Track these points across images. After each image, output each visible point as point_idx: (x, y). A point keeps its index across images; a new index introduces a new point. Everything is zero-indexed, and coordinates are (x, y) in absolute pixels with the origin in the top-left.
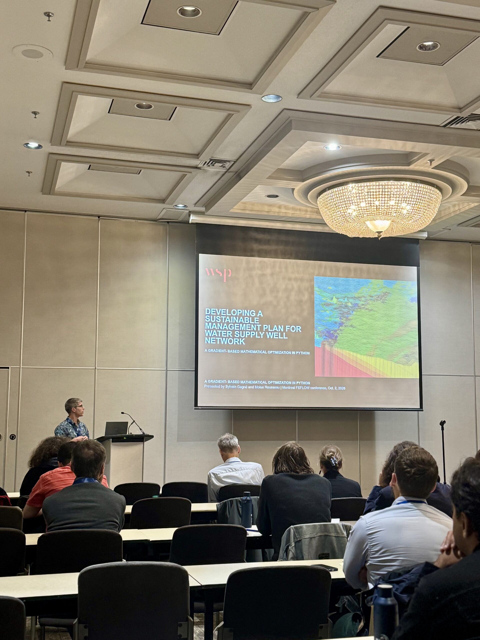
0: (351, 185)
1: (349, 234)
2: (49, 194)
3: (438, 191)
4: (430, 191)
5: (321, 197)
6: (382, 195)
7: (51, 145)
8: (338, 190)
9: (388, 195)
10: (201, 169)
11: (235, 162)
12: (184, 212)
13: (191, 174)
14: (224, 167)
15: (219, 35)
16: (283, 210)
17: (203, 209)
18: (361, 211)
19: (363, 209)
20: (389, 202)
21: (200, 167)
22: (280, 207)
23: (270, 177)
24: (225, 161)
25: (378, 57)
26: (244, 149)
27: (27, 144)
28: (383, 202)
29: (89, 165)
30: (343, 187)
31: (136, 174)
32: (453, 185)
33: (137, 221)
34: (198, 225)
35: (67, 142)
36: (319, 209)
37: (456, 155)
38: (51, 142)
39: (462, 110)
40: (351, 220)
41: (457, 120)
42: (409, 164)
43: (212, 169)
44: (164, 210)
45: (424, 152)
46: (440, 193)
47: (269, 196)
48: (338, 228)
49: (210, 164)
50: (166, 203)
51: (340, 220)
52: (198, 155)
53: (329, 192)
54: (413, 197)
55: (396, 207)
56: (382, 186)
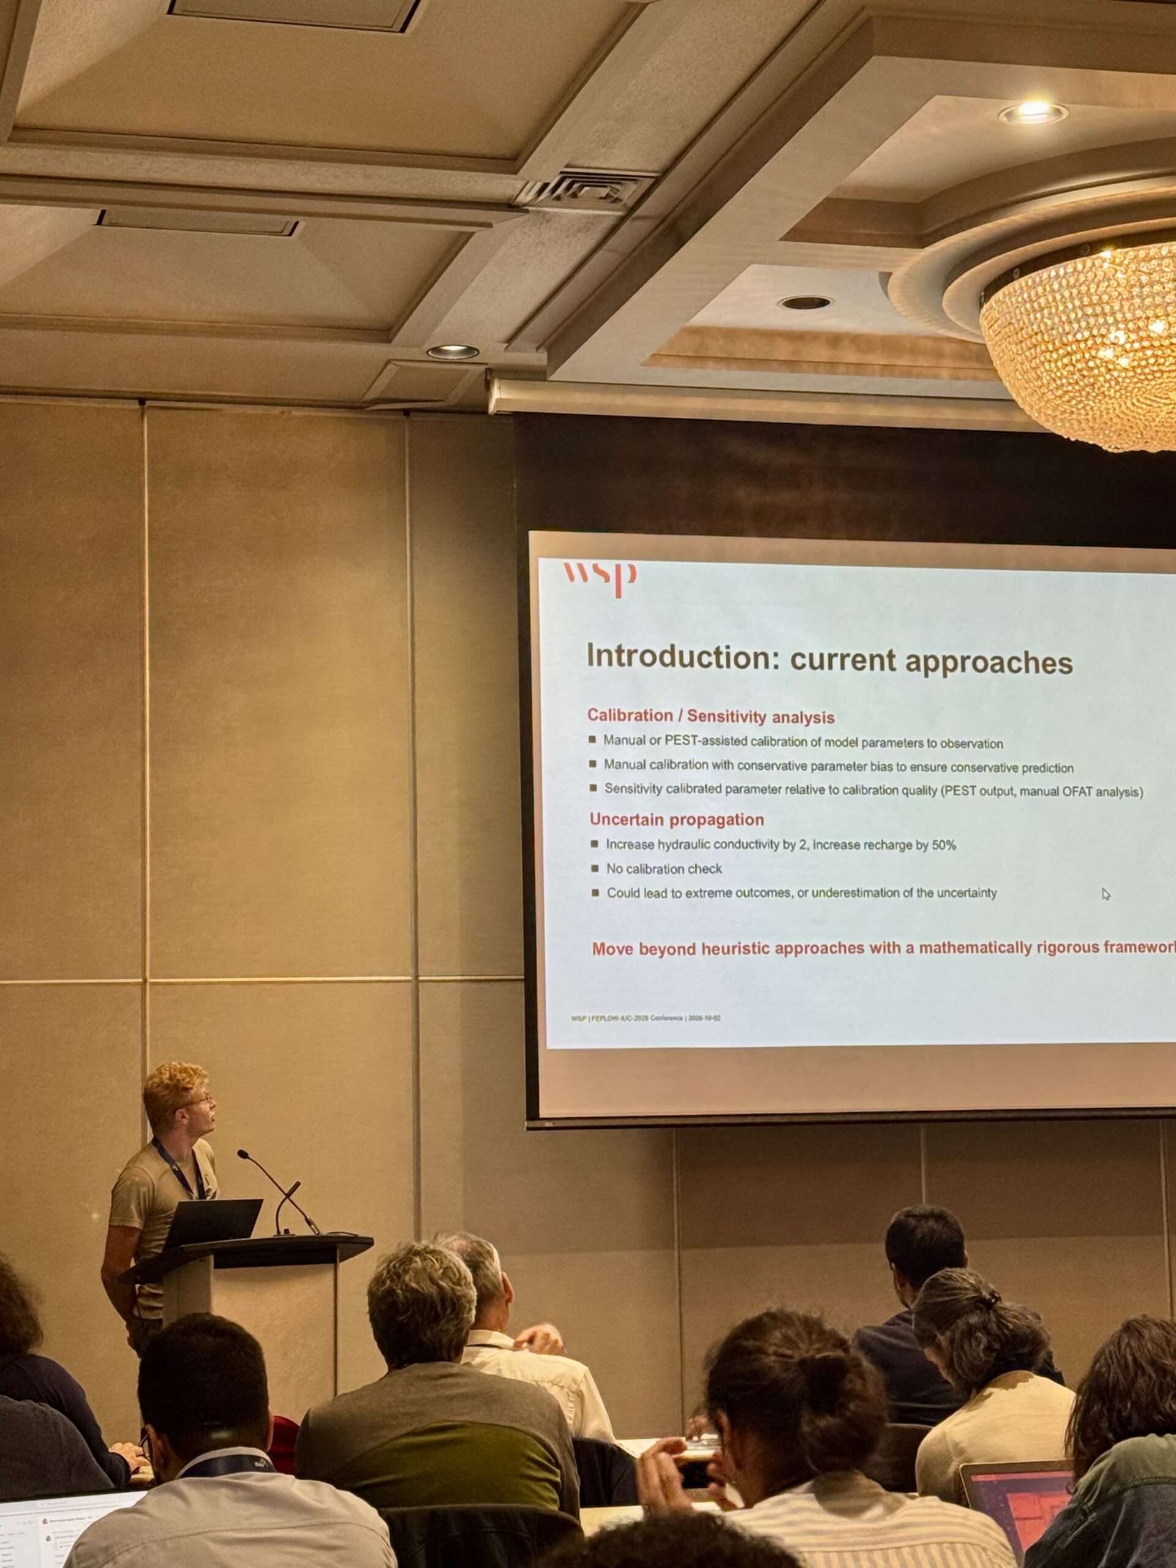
0: (1107, 254)
1: (1106, 442)
5: (992, 300)
8: (1057, 273)
10: (527, 211)
11: (657, 181)
12: (467, 371)
13: (486, 232)
14: (617, 200)
16: (850, 356)
17: (540, 358)
18: (1149, 353)
19: (1157, 344)
21: (525, 205)
22: (835, 340)
23: (796, 234)
24: (619, 180)
26: (690, 132)
29: (99, 212)
30: (1079, 263)
31: (280, 233)
33: (290, 412)
34: (523, 422)
35: (15, 128)
36: (985, 345)
40: (1112, 391)
43: (570, 213)
44: (390, 366)
47: (795, 303)
48: (1061, 420)
49: (559, 191)
50: (394, 342)
51: (1070, 388)
52: (515, 160)
53: (1023, 284)
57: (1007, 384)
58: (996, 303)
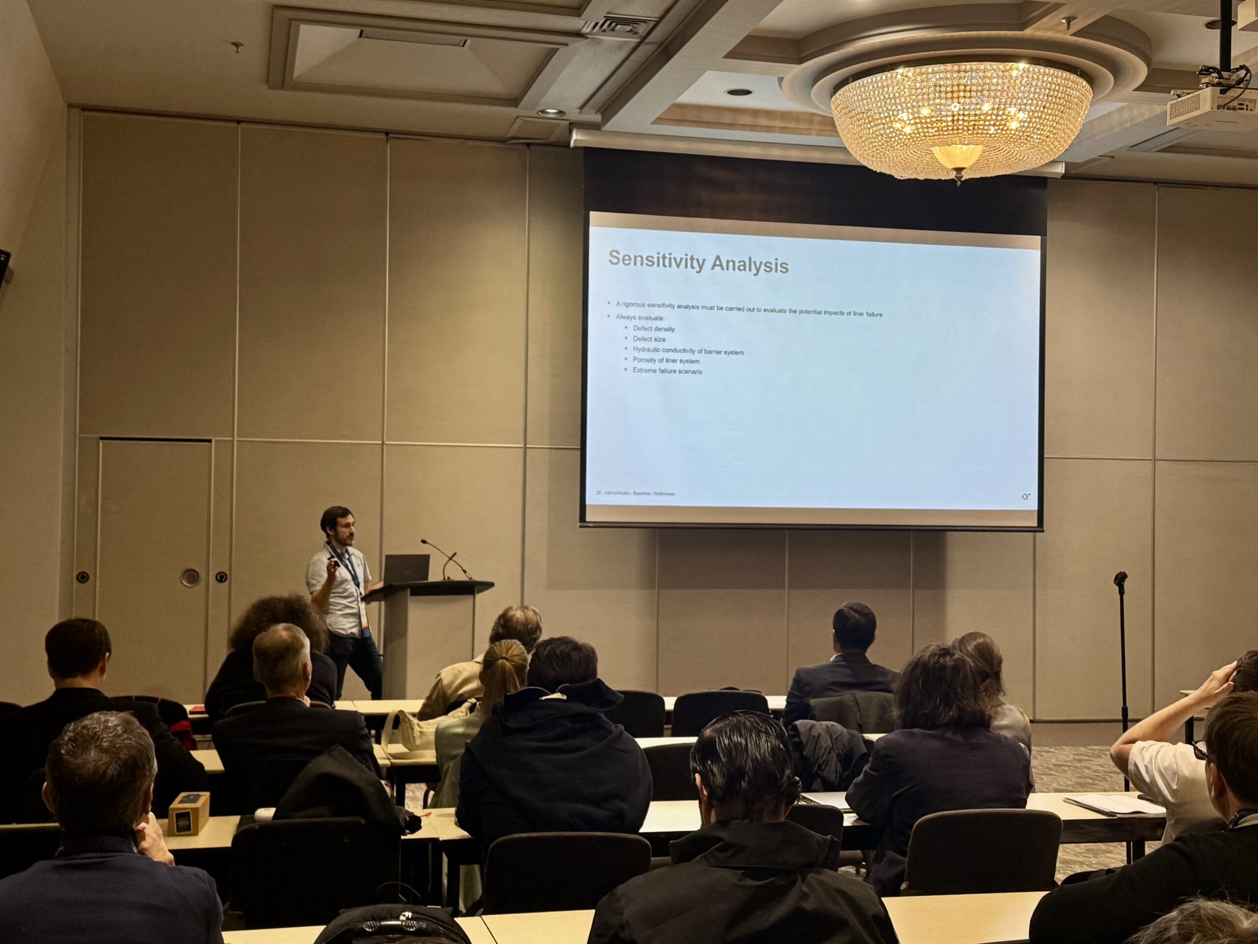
0: (900, 70)
1: (896, 173)
2: (282, 87)
3: (1084, 83)
4: (1066, 83)
5: (837, 95)
6: (965, 91)
8: (872, 80)
9: (977, 92)
10: (587, 38)
11: (657, 23)
12: (560, 123)
13: (566, 47)
14: (636, 33)
16: (763, 122)
17: (598, 118)
18: (919, 126)
19: (923, 121)
20: (978, 106)
21: (588, 34)
22: (755, 113)
23: (731, 55)
24: (637, 22)
28: (967, 107)
29: (359, 31)
30: (883, 75)
31: (458, 45)
32: (1116, 68)
33: (466, 143)
34: (589, 152)
36: (833, 119)
37: (1122, 6)
40: (899, 146)
42: (1023, 27)
43: (609, 39)
44: (518, 120)
45: (1053, 2)
46: (1088, 86)
47: (733, 92)
48: (872, 161)
49: (605, 27)
50: (520, 106)
51: (876, 144)
52: (578, 9)
53: (854, 86)
54: (1031, 96)
55: (994, 117)
56: (965, 72)
57: (844, 140)
58: (839, 95)
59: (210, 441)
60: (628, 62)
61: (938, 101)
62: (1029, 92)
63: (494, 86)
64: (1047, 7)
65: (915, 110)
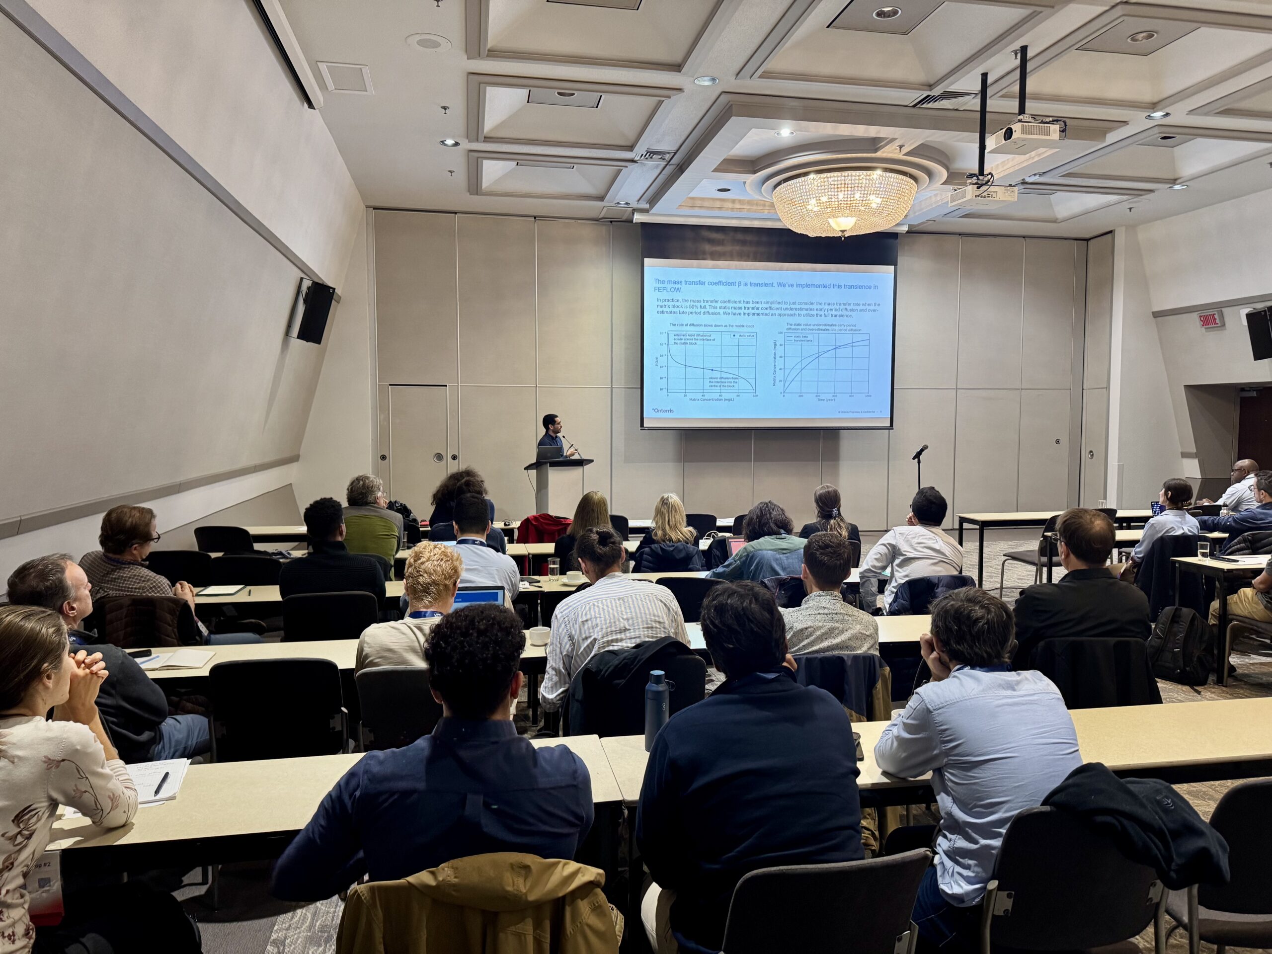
0: (812, 176)
1: (808, 234)
2: (477, 194)
3: (912, 181)
4: (903, 182)
5: (775, 191)
6: (844, 187)
7: (469, 142)
8: (793, 183)
9: (851, 188)
12: (627, 210)
13: (626, 169)
14: (664, 159)
15: (638, 9)
16: (737, 206)
17: (647, 206)
20: (852, 196)
21: (637, 161)
22: (733, 201)
23: (716, 170)
24: (664, 153)
25: (828, 27)
26: (683, 138)
27: (443, 142)
28: (846, 196)
29: (516, 162)
30: (800, 180)
31: (570, 168)
32: (929, 173)
33: (577, 221)
34: (644, 225)
35: (485, 137)
36: (773, 203)
37: (928, 139)
38: (468, 138)
39: (933, 87)
40: (809, 218)
41: (927, 99)
42: (876, 151)
43: (650, 163)
44: (604, 208)
45: (891, 137)
46: (914, 183)
47: (720, 190)
48: (795, 227)
49: (647, 156)
50: (605, 201)
52: (632, 147)
53: (784, 186)
54: (881, 189)
55: (861, 202)
56: (845, 176)
57: (779, 215)
58: (777, 191)
59: (446, 386)
60: (660, 176)
61: (830, 193)
62: (880, 187)
63: (590, 190)
64: (888, 140)
65: (818, 199)
